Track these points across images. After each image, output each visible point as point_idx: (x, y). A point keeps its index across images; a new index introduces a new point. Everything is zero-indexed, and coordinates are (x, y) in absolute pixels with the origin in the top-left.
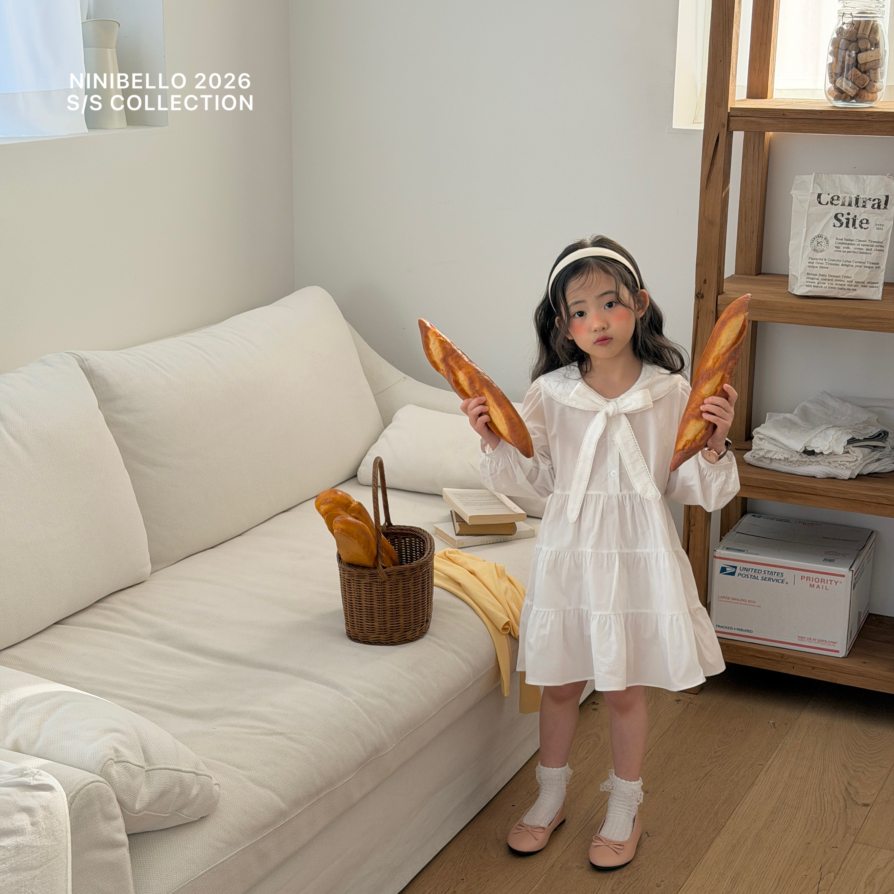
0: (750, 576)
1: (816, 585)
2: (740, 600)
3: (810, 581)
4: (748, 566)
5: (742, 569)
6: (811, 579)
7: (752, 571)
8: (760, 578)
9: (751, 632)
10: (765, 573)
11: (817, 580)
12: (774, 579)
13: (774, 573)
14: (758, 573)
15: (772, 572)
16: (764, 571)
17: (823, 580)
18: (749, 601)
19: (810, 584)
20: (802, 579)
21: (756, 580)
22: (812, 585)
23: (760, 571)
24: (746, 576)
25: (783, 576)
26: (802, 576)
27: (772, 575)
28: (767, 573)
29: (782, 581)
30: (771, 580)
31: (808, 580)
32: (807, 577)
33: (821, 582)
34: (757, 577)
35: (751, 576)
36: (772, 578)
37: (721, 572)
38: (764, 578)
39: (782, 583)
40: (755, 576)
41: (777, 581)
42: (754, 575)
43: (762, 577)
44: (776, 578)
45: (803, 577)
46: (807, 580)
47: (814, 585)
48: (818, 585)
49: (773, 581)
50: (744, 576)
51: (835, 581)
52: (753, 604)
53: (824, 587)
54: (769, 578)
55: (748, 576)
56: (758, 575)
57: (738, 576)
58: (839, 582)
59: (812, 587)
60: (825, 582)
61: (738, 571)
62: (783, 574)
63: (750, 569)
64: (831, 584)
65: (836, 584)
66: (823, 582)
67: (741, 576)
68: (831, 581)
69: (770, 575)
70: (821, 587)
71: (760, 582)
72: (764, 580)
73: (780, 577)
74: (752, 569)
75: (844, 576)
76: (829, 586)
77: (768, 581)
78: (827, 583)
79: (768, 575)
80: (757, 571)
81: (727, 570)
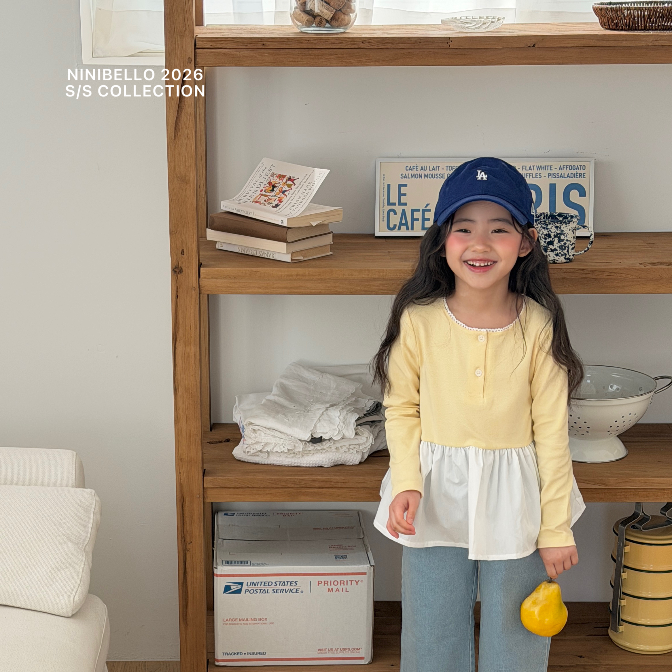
0: (259, 591)
1: (335, 588)
2: (249, 620)
3: (328, 585)
4: (255, 579)
5: (249, 584)
6: (329, 583)
7: (261, 585)
8: (270, 591)
9: (264, 653)
10: (277, 585)
11: (336, 583)
12: (287, 590)
13: (286, 583)
14: (268, 585)
15: (284, 582)
16: (275, 583)
17: (342, 582)
18: (260, 619)
19: (329, 589)
20: (318, 585)
21: (266, 594)
22: (330, 590)
23: (270, 584)
24: (255, 592)
25: (297, 584)
26: (318, 582)
27: (285, 585)
28: (278, 585)
29: (296, 591)
30: (284, 591)
31: (326, 585)
32: (324, 581)
33: (341, 585)
34: (268, 590)
35: (261, 590)
36: (284, 588)
37: (224, 592)
38: (275, 591)
39: (296, 592)
40: (265, 590)
41: (291, 591)
42: (263, 589)
43: (273, 590)
44: (290, 588)
45: (320, 582)
46: (324, 585)
47: (332, 589)
48: (338, 588)
49: (286, 592)
50: (252, 591)
51: (356, 581)
52: (264, 622)
53: (344, 590)
54: (281, 589)
55: (257, 590)
56: (269, 588)
57: (245, 593)
58: (360, 582)
59: (330, 591)
60: (345, 583)
61: (245, 587)
62: (296, 582)
63: (258, 583)
64: (351, 584)
65: (357, 584)
66: (342, 584)
67: (249, 592)
68: (351, 581)
69: (282, 586)
70: (340, 590)
71: (271, 596)
72: (276, 593)
73: (293, 586)
74: (261, 582)
75: (365, 574)
76: (349, 587)
77: (280, 592)
78: (347, 584)
79: (280, 586)
80: (268, 583)
81: (232, 588)
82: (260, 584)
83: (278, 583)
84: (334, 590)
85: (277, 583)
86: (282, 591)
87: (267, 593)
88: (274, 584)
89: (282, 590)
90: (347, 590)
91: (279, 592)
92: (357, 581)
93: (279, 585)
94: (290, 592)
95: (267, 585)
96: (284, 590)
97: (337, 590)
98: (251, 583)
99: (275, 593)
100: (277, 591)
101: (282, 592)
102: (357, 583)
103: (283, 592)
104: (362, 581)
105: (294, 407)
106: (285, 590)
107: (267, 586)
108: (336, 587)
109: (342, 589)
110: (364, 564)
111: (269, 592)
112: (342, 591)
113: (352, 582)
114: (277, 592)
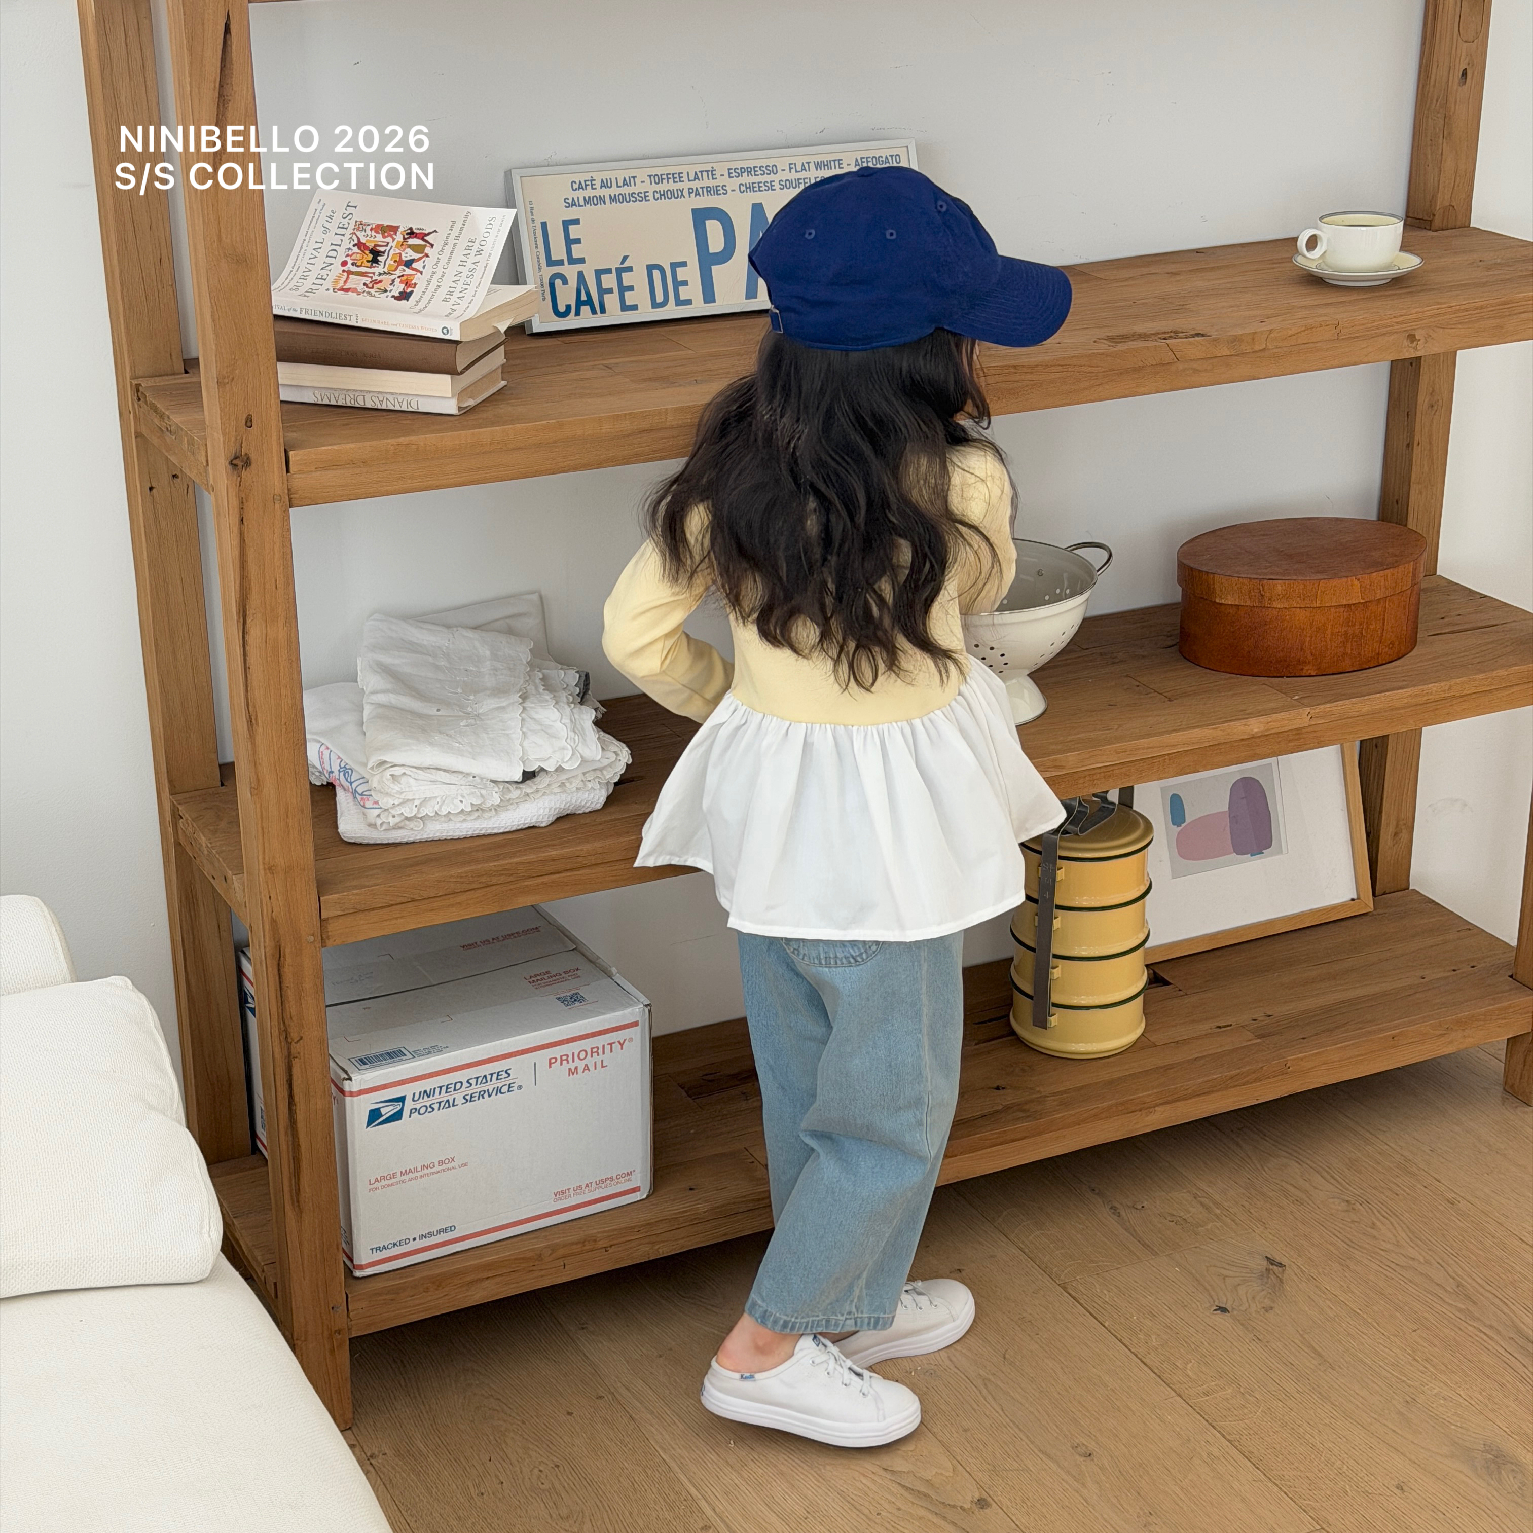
0: (436, 1106)
1: (581, 1065)
2: (419, 1169)
3: (568, 1062)
4: (430, 1084)
5: (416, 1098)
6: (570, 1059)
7: (440, 1094)
8: (459, 1100)
9: (452, 1228)
10: (471, 1085)
11: (583, 1055)
12: (490, 1092)
13: (489, 1077)
14: (455, 1090)
15: (485, 1076)
16: (468, 1082)
17: (594, 1051)
18: (441, 1163)
19: (570, 1069)
20: (550, 1067)
21: (451, 1108)
22: (573, 1070)
23: (458, 1085)
24: (429, 1109)
25: (509, 1075)
26: (549, 1060)
27: (487, 1082)
29: (509, 1087)
30: (486, 1095)
31: (565, 1063)
32: (561, 1057)
33: (592, 1056)
34: (454, 1099)
35: (440, 1103)
36: (486, 1089)
37: (368, 1126)
38: (468, 1097)
39: (509, 1091)
40: (447, 1101)
41: (499, 1091)
42: (445, 1099)
43: (464, 1098)
44: (496, 1086)
45: (552, 1061)
46: (562, 1064)
47: (576, 1068)
48: (586, 1065)
49: (490, 1096)
50: (422, 1111)
51: (619, 1042)
52: (450, 1166)
53: (599, 1065)
54: (480, 1092)
55: (433, 1106)
56: (454, 1096)
57: (410, 1116)
58: (626, 1042)
59: (573, 1074)
60: (600, 1051)
61: (409, 1105)
62: (509, 1071)
63: (435, 1089)
64: (611, 1051)
65: (622, 1049)
66: (595, 1055)
67: (417, 1113)
68: (611, 1044)
69: (482, 1085)
70: (592, 1067)
71: (462, 1109)
72: (471, 1101)
73: (503, 1080)
74: (441, 1087)
75: (636, 1024)
76: (607, 1057)
77: (479, 1099)
78: (604, 1053)
79: (478, 1086)
80: (453, 1086)
81: (383, 1113)
82: (437, 1090)
83: (473, 1082)
84: (580, 1070)
85: (470, 1081)
86: (481, 1095)
87: (454, 1105)
88: (465, 1085)
89: (482, 1093)
90: (604, 1065)
91: (476, 1098)
92: (622, 1042)
93: (476, 1085)
94: (496, 1094)
95: (452, 1090)
96: (484, 1091)
97: (587, 1068)
98: (420, 1092)
99: (468, 1103)
100: (472, 1097)
101: (481, 1097)
102: (622, 1045)
103: (483, 1098)
104: (631, 1040)
105: (438, 710)
106: (488, 1090)
107: (453, 1093)
108: (584, 1063)
109: (595, 1063)
110: (630, 1005)
111: (455, 1104)
112: (595, 1068)
113: (613, 1045)
114: (473, 1099)
